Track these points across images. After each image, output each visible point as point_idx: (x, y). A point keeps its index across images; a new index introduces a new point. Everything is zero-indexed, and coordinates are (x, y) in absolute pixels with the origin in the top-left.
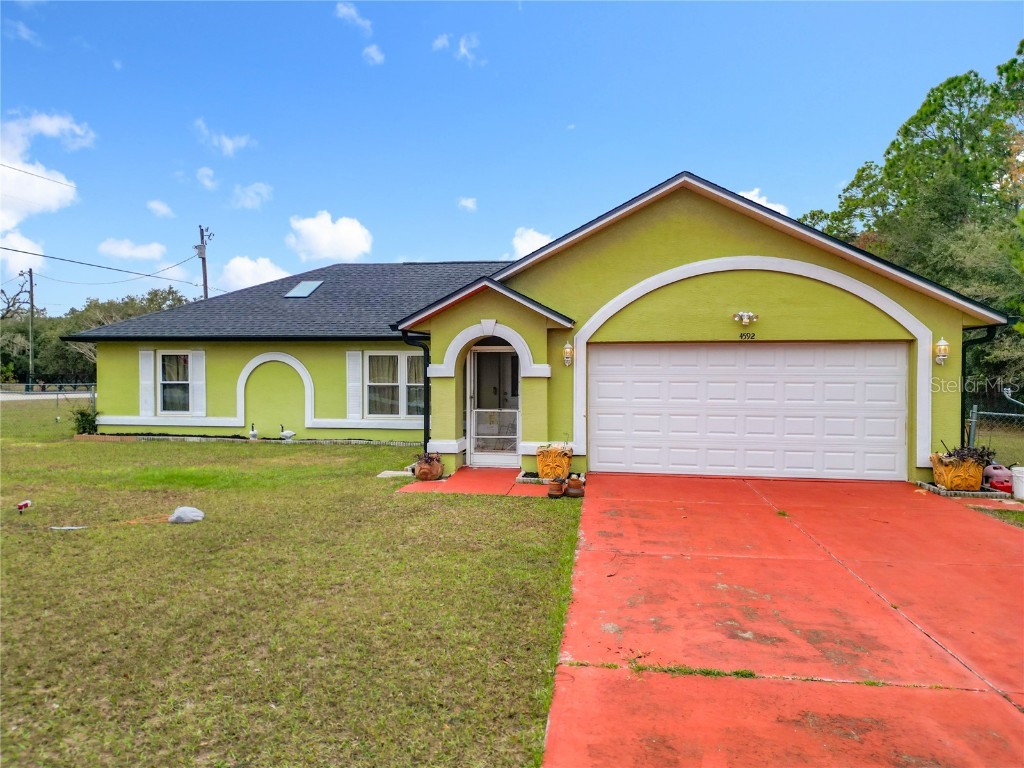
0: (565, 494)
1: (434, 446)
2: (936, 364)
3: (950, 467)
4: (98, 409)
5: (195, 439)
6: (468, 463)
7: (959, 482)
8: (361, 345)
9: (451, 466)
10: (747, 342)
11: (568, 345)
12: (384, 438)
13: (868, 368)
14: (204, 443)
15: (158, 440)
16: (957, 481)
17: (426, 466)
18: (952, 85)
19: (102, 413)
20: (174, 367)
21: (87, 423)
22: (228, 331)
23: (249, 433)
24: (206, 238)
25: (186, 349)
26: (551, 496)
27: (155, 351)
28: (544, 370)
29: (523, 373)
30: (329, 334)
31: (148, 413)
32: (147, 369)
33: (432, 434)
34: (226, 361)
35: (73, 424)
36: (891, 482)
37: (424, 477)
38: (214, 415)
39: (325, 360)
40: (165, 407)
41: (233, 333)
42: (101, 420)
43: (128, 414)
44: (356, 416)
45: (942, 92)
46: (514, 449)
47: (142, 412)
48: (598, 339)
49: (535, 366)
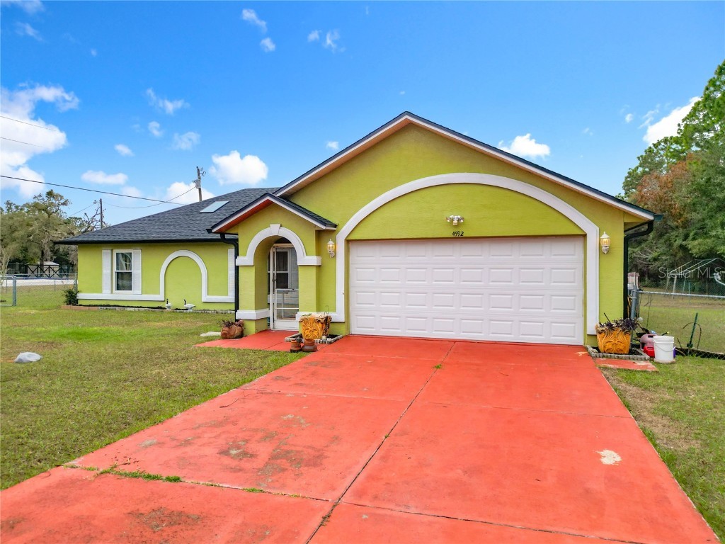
0: (301, 350)
1: (240, 314)
2: (601, 253)
3: (603, 334)
4: (79, 289)
5: (132, 309)
6: (271, 327)
7: (610, 346)
9: (251, 328)
10: (458, 238)
11: (331, 242)
13: (553, 257)
16: (609, 346)
17: (227, 329)
19: (81, 292)
20: (124, 260)
21: (72, 299)
22: (152, 237)
25: (131, 248)
26: (292, 351)
27: (112, 250)
28: (313, 260)
29: (300, 262)
31: (108, 291)
32: (107, 263)
33: (240, 306)
34: (154, 256)
35: (64, 299)
36: (569, 345)
37: (225, 336)
38: (146, 293)
39: (215, 255)
40: (118, 287)
42: (80, 296)
43: (96, 292)
44: (234, 294)
47: (104, 291)
48: (353, 237)
49: (307, 257)
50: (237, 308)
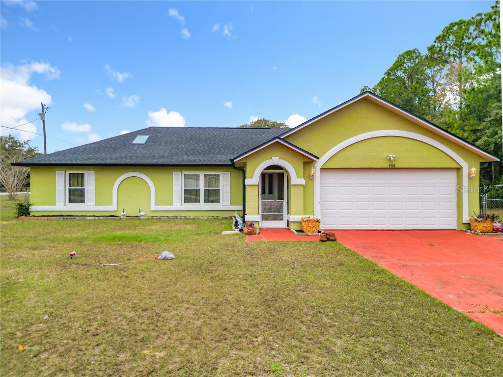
0: (328, 239)
1: (249, 218)
2: (470, 178)
4: (31, 202)
8: (180, 169)
10: (392, 168)
11: (313, 169)
12: (192, 215)
14: (96, 220)
15: (70, 218)
18: (408, 54)
19: (33, 205)
20: (76, 179)
22: (108, 161)
23: (120, 214)
24: (45, 109)
25: (84, 170)
26: (322, 241)
27: (65, 171)
28: (302, 181)
29: (293, 183)
30: (165, 163)
31: (61, 204)
32: (60, 181)
33: (247, 212)
34: (106, 177)
35: (16, 211)
37: (250, 233)
38: (99, 205)
39: (162, 176)
40: (70, 201)
41: (112, 162)
42: (32, 208)
43: (49, 205)
44: (178, 204)
45: (404, 56)
46: (282, 219)
47: (57, 204)
48: (325, 167)
49: (298, 180)
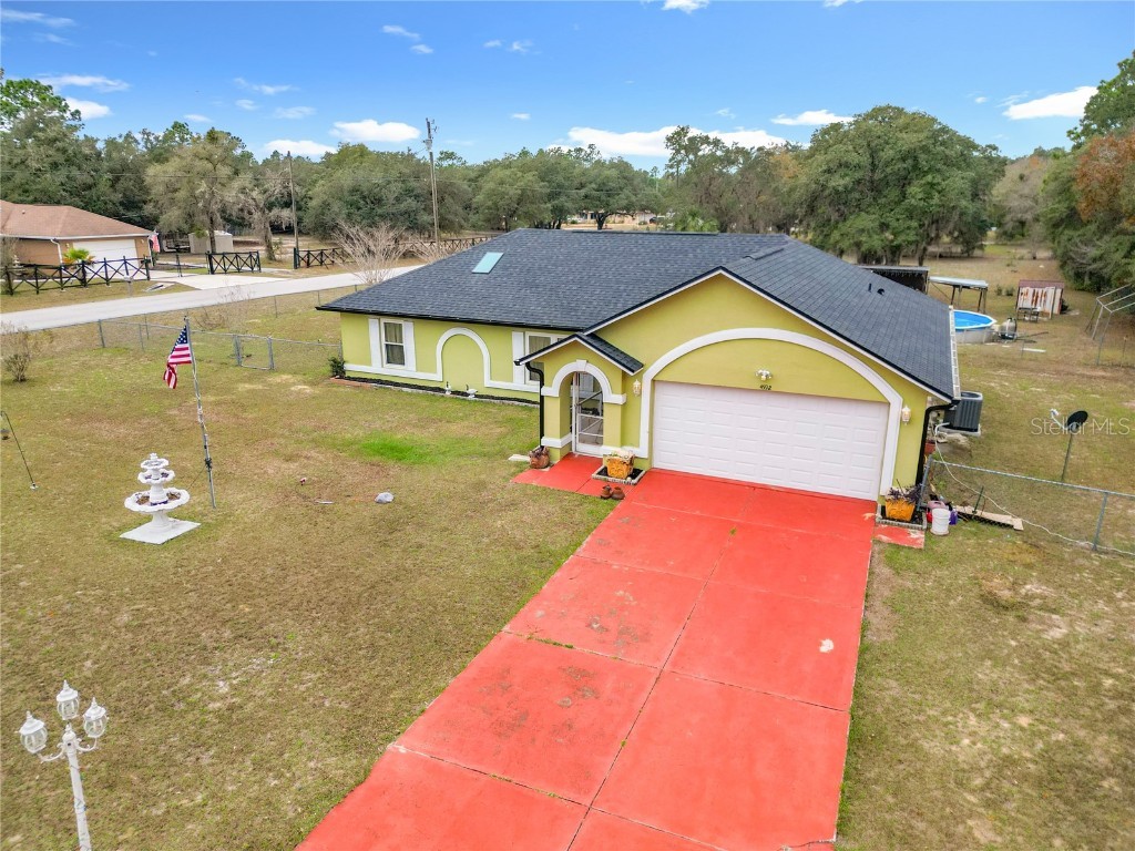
0: (611, 497)
1: (545, 441)
2: (902, 422)
4: (345, 358)
6: (573, 450)
9: (556, 457)
10: (765, 389)
11: (637, 382)
15: (384, 389)
16: (893, 512)
19: (348, 362)
20: (393, 332)
21: (338, 369)
23: (445, 387)
24: (432, 131)
25: (402, 321)
27: (380, 321)
28: (619, 399)
29: (606, 399)
31: (379, 364)
32: (375, 333)
33: (545, 433)
34: (429, 329)
35: (330, 368)
38: (422, 371)
39: (497, 335)
40: (389, 361)
42: (347, 367)
43: (365, 364)
46: (601, 445)
47: (373, 364)
48: (659, 379)
49: (614, 396)
50: (542, 435)
